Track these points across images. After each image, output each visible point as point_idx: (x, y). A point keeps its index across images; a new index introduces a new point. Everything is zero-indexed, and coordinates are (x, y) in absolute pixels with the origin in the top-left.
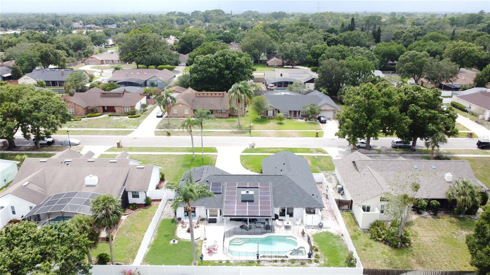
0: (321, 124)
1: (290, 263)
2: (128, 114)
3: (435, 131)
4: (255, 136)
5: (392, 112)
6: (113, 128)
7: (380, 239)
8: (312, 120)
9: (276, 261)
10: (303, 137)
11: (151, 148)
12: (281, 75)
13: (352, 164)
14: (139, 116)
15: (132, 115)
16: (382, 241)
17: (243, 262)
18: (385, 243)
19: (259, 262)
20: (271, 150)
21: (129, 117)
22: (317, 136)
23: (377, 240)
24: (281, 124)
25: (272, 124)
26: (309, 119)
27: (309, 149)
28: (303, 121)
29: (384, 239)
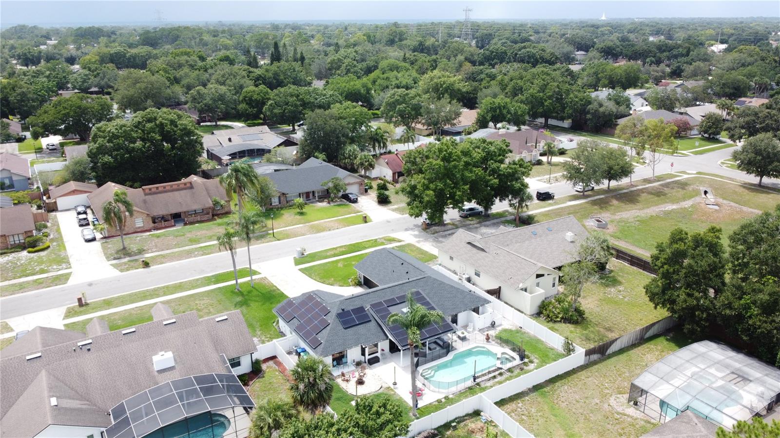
0: (353, 204)
1: (509, 374)
2: (22, 247)
3: (520, 188)
4: (284, 239)
5: (479, 174)
6: (20, 277)
7: (559, 319)
8: (336, 201)
9: (494, 377)
10: (348, 226)
11: (144, 292)
12: (230, 140)
13: (469, 246)
14: (49, 247)
15: (33, 247)
16: (560, 321)
17: (462, 391)
18: (564, 322)
19: (478, 384)
20: (332, 253)
21: (29, 252)
22: (366, 222)
23: (555, 322)
24: (302, 214)
25: (288, 215)
26: (332, 201)
27: (376, 240)
28: (324, 204)
29: (562, 318)
